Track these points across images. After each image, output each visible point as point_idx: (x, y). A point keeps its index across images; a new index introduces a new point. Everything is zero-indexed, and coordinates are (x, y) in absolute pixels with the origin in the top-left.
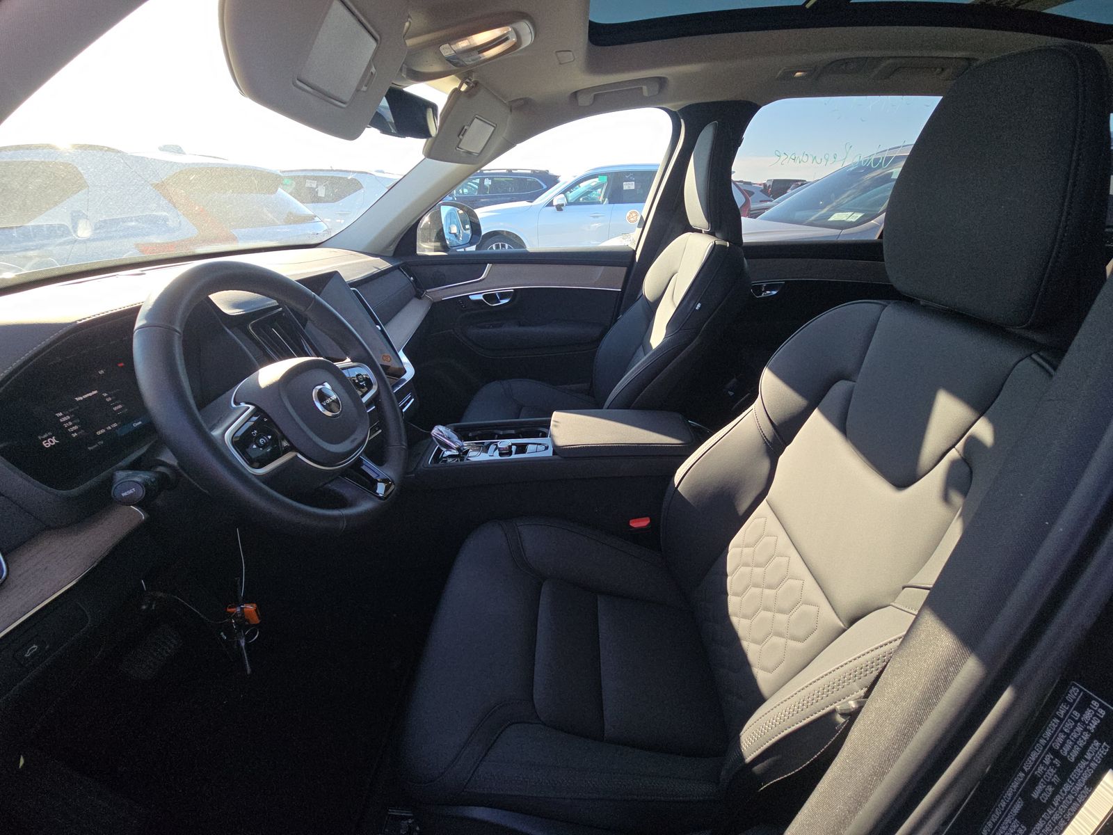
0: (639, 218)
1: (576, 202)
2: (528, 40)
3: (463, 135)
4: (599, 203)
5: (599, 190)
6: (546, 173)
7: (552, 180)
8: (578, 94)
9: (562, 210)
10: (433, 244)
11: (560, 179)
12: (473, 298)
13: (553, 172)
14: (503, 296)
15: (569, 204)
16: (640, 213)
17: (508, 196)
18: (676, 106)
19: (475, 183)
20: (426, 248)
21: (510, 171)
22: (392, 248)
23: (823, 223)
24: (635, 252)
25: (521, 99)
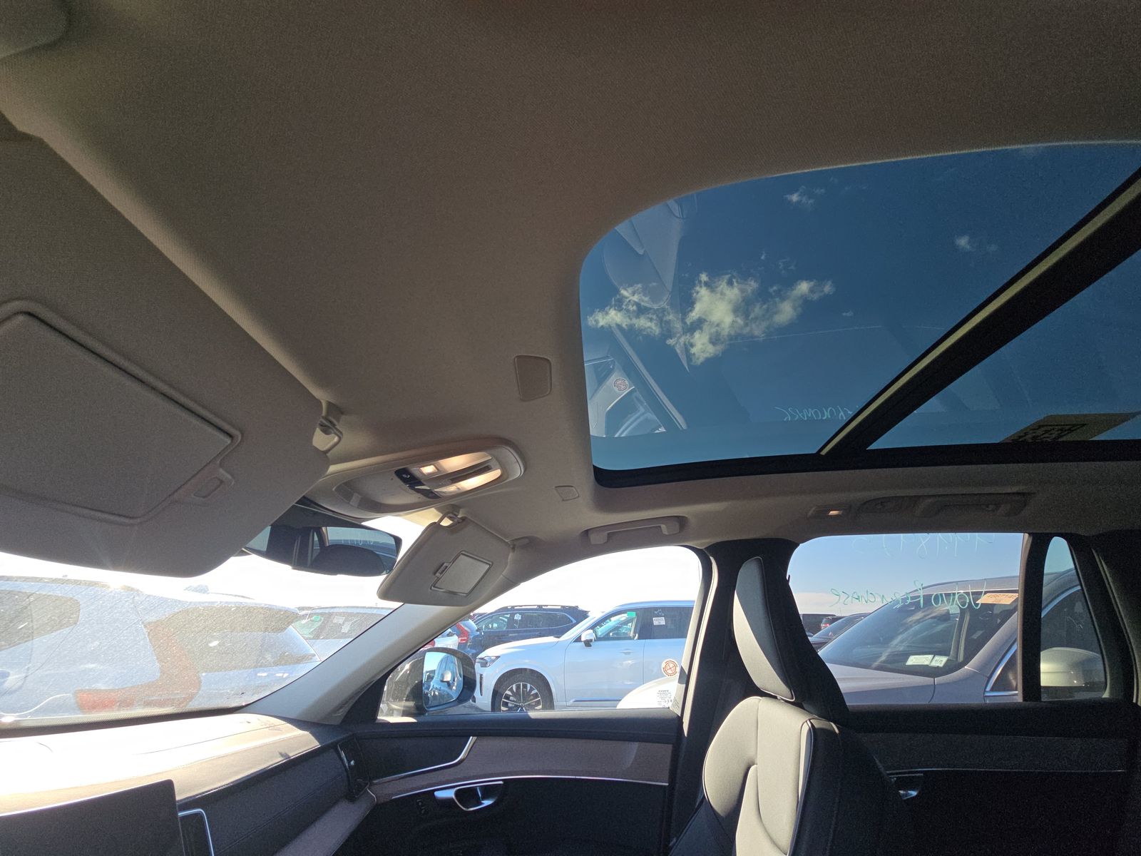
0: (678, 670)
1: (606, 638)
2: (518, 471)
3: (441, 574)
4: (630, 638)
5: (630, 624)
6: (576, 608)
7: (582, 615)
8: (589, 532)
9: (590, 646)
10: (404, 703)
11: (589, 614)
12: (439, 794)
13: (582, 607)
14: (488, 791)
15: (598, 639)
16: (680, 662)
17: (538, 630)
18: (702, 544)
19: (506, 618)
20: (393, 713)
21: (540, 607)
22: (342, 713)
23: (896, 664)
24: (680, 719)
25: (526, 537)
